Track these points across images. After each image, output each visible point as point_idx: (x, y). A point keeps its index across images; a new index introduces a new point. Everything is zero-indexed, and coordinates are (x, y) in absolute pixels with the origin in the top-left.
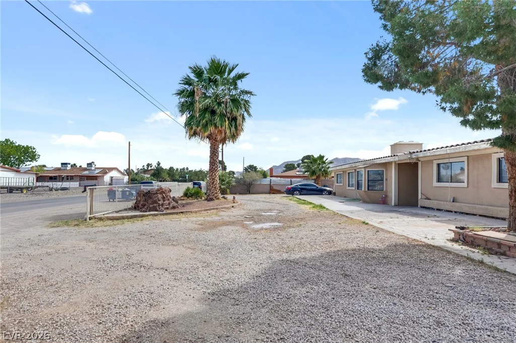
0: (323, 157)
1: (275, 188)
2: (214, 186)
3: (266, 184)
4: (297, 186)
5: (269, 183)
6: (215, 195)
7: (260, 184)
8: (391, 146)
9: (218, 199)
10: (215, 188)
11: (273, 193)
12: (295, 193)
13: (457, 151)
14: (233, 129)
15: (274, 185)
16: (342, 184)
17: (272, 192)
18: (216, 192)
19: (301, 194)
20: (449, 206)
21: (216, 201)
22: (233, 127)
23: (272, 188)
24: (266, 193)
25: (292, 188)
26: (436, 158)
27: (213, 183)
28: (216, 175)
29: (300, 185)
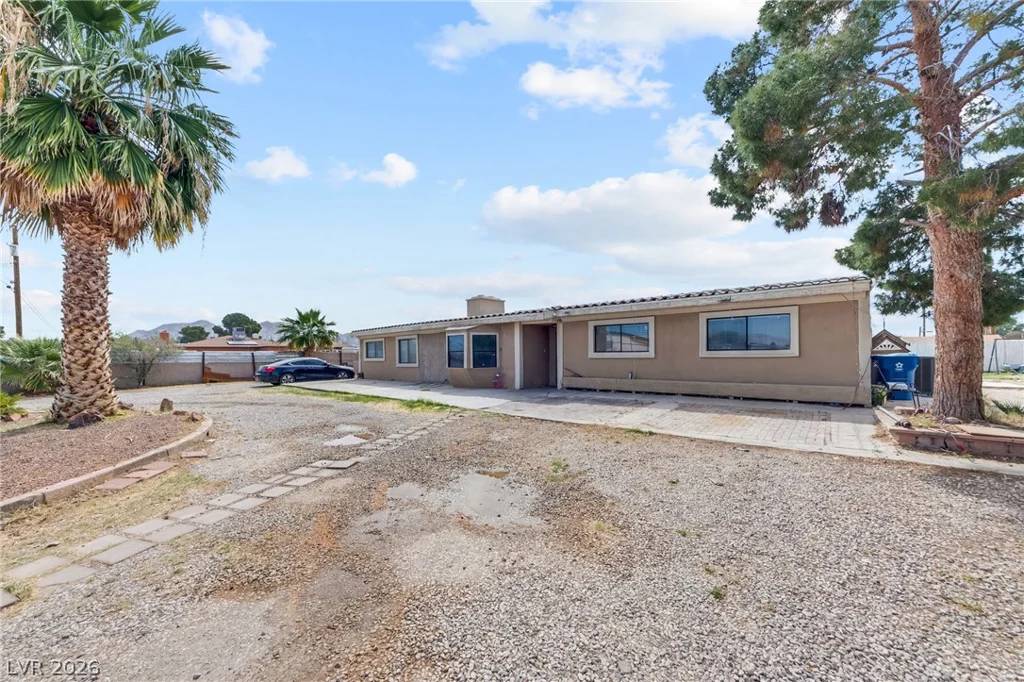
0: (318, 313)
1: (214, 370)
2: (92, 376)
3: (191, 364)
4: (287, 364)
5: (200, 361)
6: (101, 403)
7: (177, 364)
8: (468, 301)
9: (112, 413)
10: (97, 380)
11: (211, 382)
12: (284, 378)
13: (652, 307)
14: (178, 203)
15: (212, 364)
16: (383, 359)
17: (209, 379)
18: (100, 392)
19: (296, 381)
20: (627, 384)
21: (108, 421)
22: (179, 197)
23: (206, 370)
24: (193, 383)
25: (277, 369)
26: (593, 317)
27: (87, 365)
28: (101, 338)
29: (293, 363)
